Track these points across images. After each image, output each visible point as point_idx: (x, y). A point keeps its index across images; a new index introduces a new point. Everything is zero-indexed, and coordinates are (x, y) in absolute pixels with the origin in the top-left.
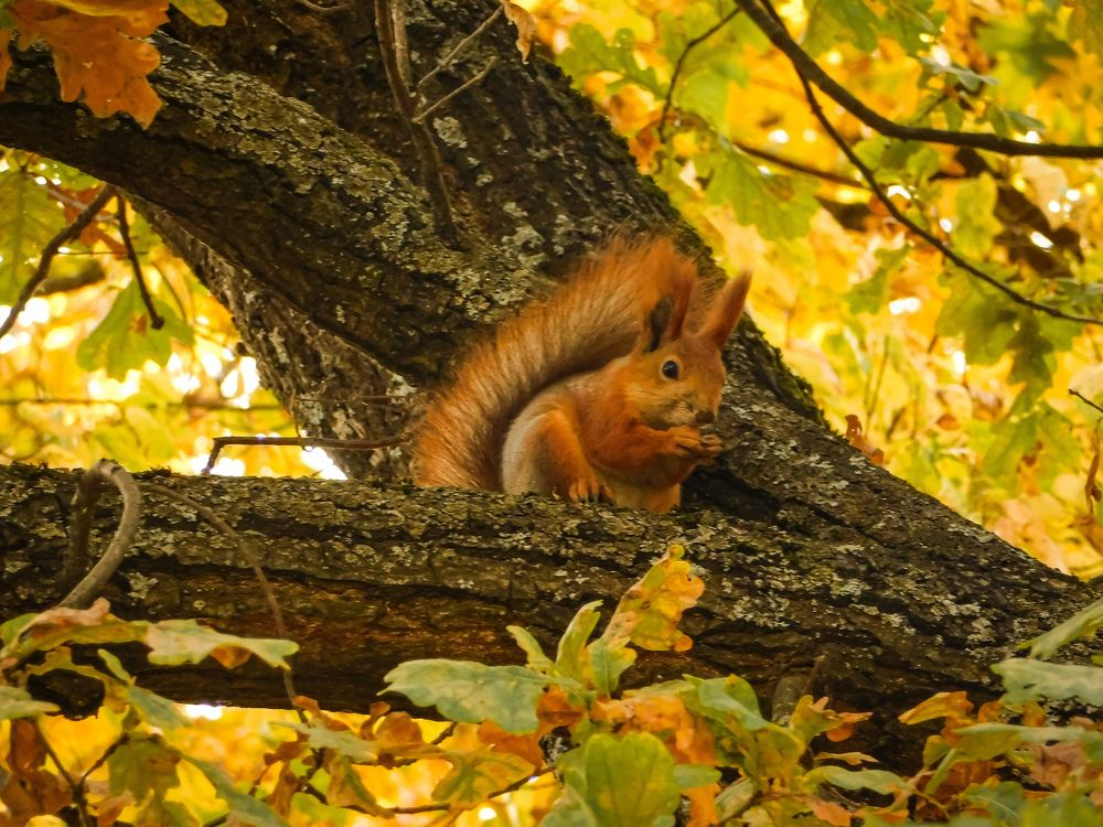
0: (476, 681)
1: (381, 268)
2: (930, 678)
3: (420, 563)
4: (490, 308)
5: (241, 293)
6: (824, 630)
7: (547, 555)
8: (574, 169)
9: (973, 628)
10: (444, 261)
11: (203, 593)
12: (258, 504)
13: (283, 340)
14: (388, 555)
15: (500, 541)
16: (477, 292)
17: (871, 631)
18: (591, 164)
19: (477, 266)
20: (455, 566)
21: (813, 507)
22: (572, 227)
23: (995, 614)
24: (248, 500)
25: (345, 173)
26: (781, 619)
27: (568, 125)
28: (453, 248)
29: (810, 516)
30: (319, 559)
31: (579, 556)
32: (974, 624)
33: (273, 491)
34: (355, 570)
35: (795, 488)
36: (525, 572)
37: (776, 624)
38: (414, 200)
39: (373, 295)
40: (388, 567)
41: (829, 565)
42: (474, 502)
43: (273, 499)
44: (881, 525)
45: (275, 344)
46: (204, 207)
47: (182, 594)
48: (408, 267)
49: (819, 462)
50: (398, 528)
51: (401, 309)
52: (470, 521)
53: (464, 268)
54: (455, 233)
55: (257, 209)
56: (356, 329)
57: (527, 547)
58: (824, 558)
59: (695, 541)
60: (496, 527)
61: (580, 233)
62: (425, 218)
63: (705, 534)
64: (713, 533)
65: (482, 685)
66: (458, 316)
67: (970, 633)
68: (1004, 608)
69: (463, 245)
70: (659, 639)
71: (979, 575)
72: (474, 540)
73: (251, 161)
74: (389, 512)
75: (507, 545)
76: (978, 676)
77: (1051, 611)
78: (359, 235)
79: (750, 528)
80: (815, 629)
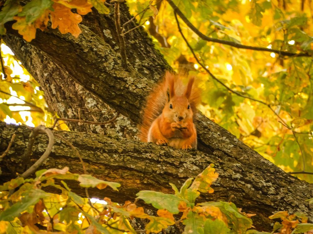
0: (162, 198)
1: (106, 75)
2: (257, 203)
3: (121, 160)
4: (136, 88)
5: (43, 73)
6: (230, 187)
7: (155, 160)
8: (141, 47)
9: (270, 190)
10: (124, 74)
11: (61, 163)
12: (77, 140)
13: (55, 87)
14: (112, 157)
15: (143, 155)
16: (132, 84)
17: (242, 188)
18: (145, 46)
19: (133, 76)
20: (130, 161)
21: (223, 152)
22: (140, 63)
23: (276, 186)
24: (74, 138)
25: (97, 47)
26: (218, 183)
27: (139, 34)
28: (126, 71)
29: (223, 154)
30: (93, 157)
31: (164, 161)
32: (270, 189)
33: (81, 136)
34: (103, 160)
35: (219, 146)
36: (149, 165)
37: (217, 185)
38: (115, 56)
39: (103, 82)
40: (112, 160)
41: (232, 169)
42: (136, 144)
43: (81, 139)
44: (242, 158)
45: (52, 88)
46: (58, 53)
47: (56, 163)
48: (113, 75)
49: (226, 139)
50: (115, 149)
51: (111, 87)
52: (135, 149)
53: (129, 76)
54: (127, 67)
55: (72, 55)
56: (97, 91)
57: (150, 158)
58: (230, 167)
59: (196, 159)
60: (142, 151)
61: (142, 65)
62: (119, 61)
63: (198, 158)
64: (201, 158)
65: (163, 199)
66: (127, 90)
67: (269, 191)
68: (278, 185)
69: (129, 70)
70: (205, 189)
71: (271, 175)
72: (136, 154)
73: (72, 42)
74: (113, 145)
75: (145, 157)
76: (270, 203)
77: (291, 186)
78: (100, 65)
79: (211, 157)
80: (227, 187)
